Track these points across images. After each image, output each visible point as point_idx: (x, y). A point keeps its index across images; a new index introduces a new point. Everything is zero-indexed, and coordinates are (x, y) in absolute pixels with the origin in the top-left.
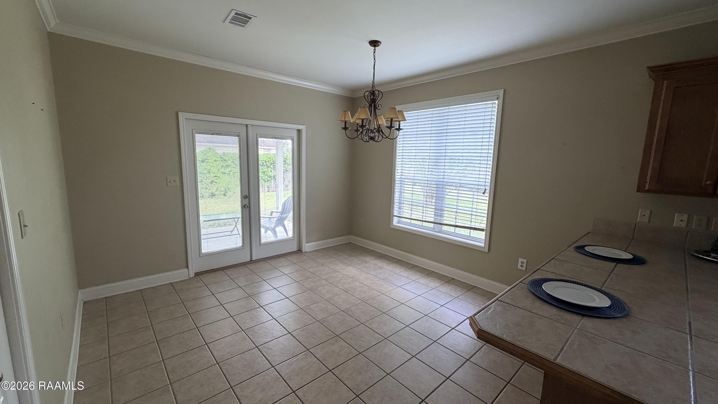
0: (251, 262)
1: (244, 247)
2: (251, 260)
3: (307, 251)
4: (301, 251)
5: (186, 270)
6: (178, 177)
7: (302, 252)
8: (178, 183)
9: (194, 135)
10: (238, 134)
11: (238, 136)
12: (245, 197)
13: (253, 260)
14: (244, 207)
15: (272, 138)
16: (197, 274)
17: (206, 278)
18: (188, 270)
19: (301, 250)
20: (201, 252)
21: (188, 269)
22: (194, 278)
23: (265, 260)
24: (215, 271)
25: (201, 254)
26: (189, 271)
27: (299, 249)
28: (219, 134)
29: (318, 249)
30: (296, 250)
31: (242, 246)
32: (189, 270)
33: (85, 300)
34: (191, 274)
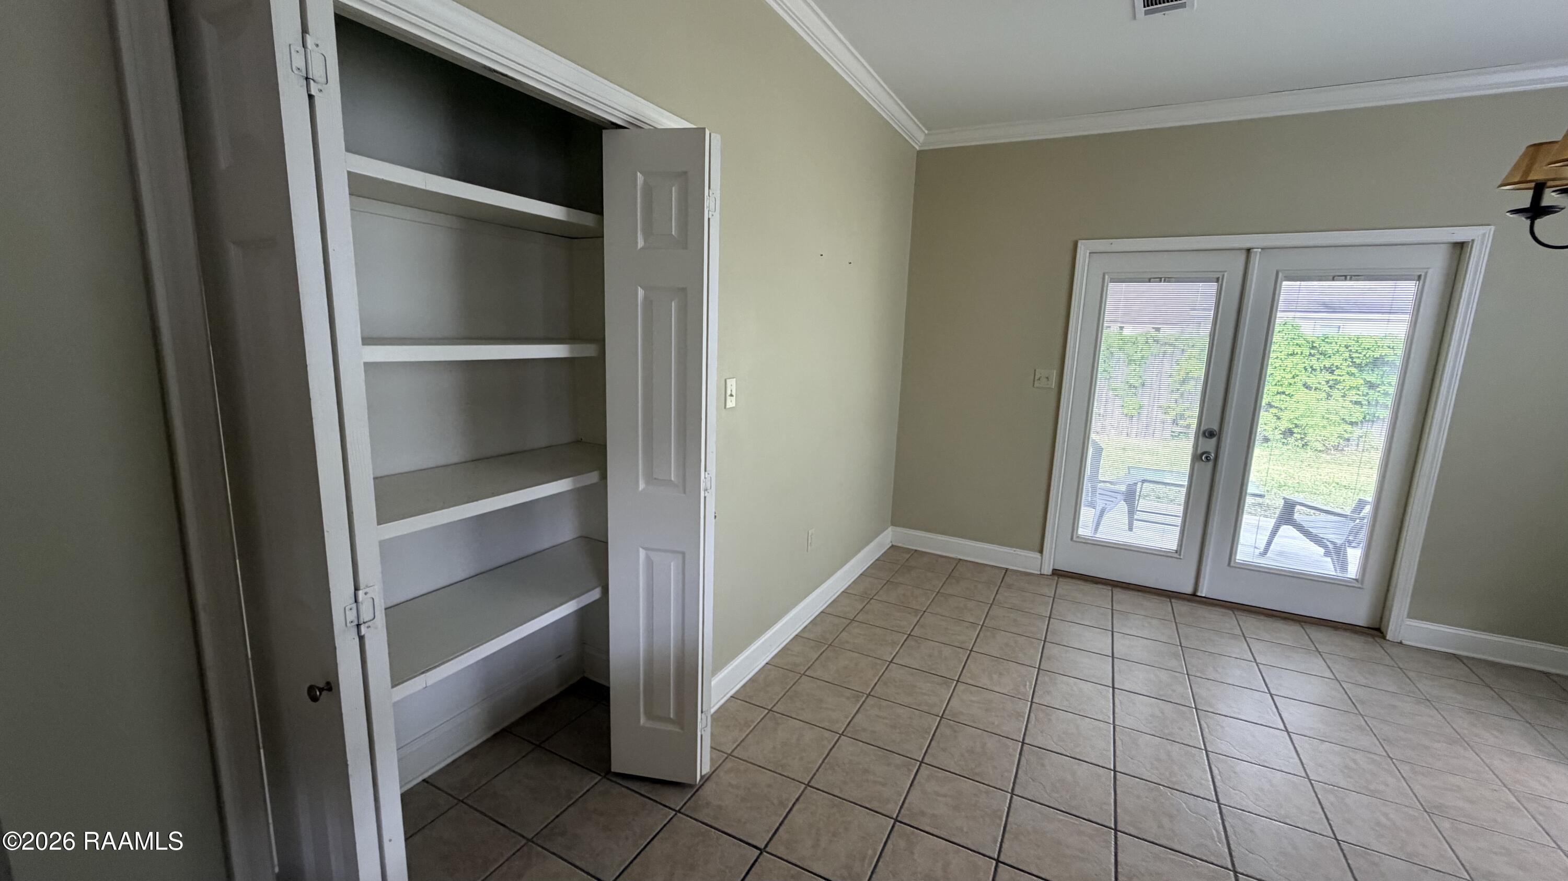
0: (1193, 597)
1: (1180, 555)
2: (1194, 595)
3: (1404, 642)
4: (1382, 633)
5: (1038, 555)
6: (1055, 372)
7: (1384, 637)
8: (1053, 384)
9: (1106, 285)
10: (1217, 276)
11: (1217, 280)
12: (1207, 434)
13: (1199, 594)
14: (1199, 457)
15: (1333, 280)
16: (1057, 573)
17: (1066, 587)
18: (1040, 557)
19: (1383, 629)
20: (1075, 531)
21: (1042, 556)
22: (1050, 577)
23: (1235, 608)
24: (1097, 583)
25: (1075, 537)
26: (1043, 561)
27: (1377, 626)
28: (1165, 278)
29: (1467, 657)
30: (1361, 623)
31: (1176, 552)
32: (1044, 556)
33: (894, 544)
34: (1046, 567)
